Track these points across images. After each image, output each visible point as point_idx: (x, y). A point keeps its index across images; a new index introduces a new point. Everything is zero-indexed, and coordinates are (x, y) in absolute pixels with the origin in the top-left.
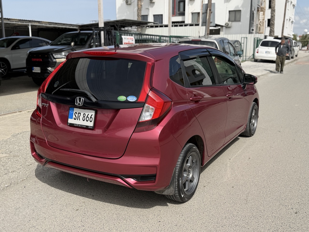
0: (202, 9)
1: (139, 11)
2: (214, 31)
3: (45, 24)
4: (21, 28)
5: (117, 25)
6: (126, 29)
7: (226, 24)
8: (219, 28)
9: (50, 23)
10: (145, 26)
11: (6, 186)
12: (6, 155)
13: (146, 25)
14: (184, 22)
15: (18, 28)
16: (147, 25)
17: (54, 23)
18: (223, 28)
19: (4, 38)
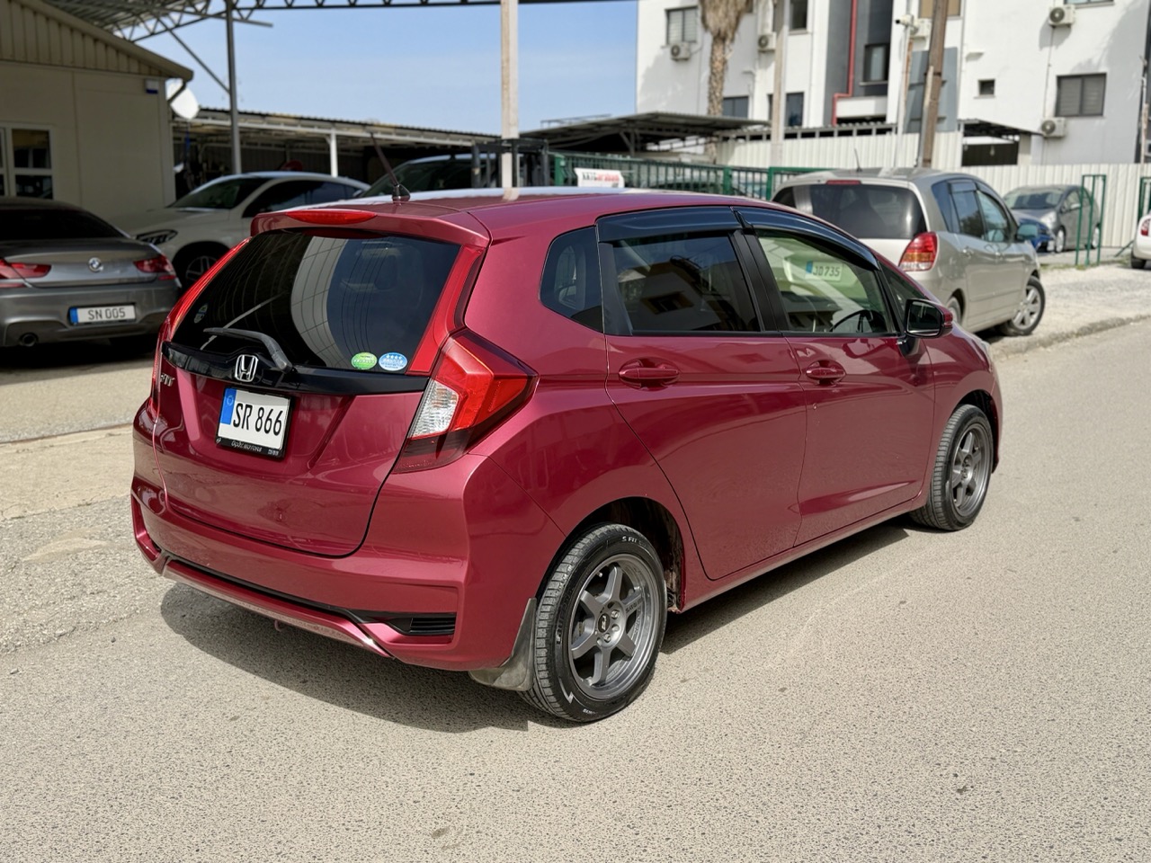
0: (907, 72)
1: (716, 81)
2: (992, 152)
3: (384, 133)
4: (307, 145)
5: (628, 135)
6: (665, 145)
7: (1043, 127)
8: (1014, 140)
9: (401, 128)
10: (733, 134)
11: (59, 632)
12: (99, 543)
13: (733, 131)
14: (882, 119)
15: (301, 144)
16: (739, 132)
17: (413, 129)
18: (1030, 140)
19: (238, 175)
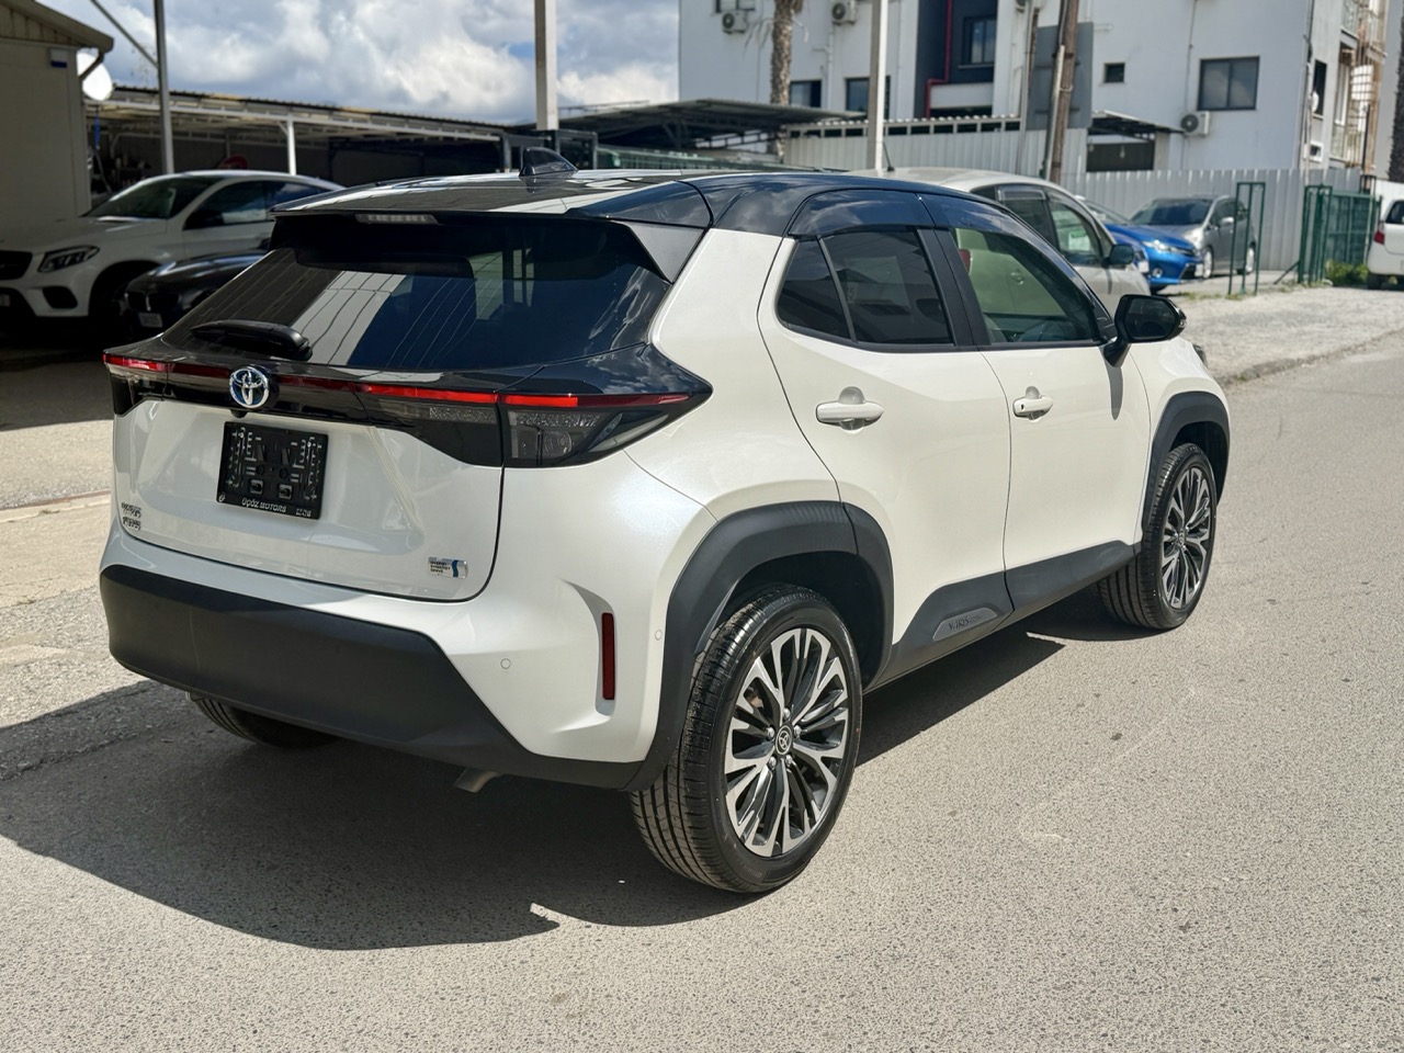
0: (1031, 53)
1: (780, 60)
2: (1122, 155)
3: (356, 120)
4: (254, 134)
6: (718, 141)
7: (1184, 123)
8: (1148, 139)
10: (804, 128)
13: (803, 125)
14: (987, 111)
15: (245, 134)
16: (812, 127)
17: (394, 116)
18: (1167, 138)
